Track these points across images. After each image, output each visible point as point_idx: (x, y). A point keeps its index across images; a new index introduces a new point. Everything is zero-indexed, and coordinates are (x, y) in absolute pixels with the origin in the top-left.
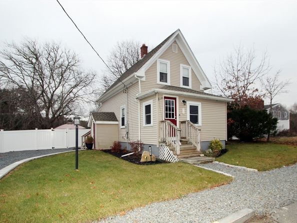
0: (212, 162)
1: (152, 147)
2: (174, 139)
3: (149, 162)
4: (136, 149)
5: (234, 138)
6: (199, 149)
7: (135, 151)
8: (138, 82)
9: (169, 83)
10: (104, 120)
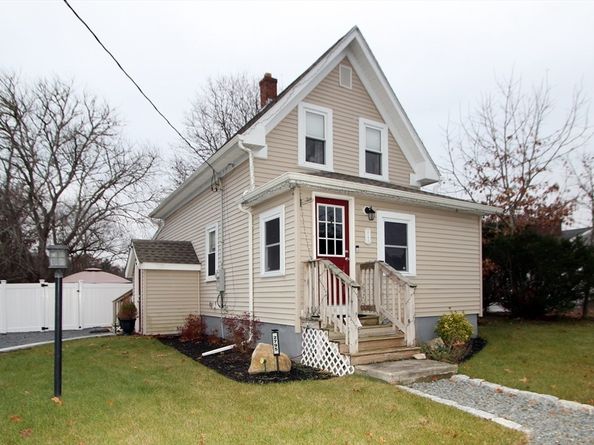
0: (448, 376)
1: (280, 330)
2: (341, 310)
3: (272, 374)
4: (240, 335)
5: (495, 308)
6: (410, 338)
7: (238, 343)
8: (248, 160)
9: (329, 167)
10: (164, 261)
